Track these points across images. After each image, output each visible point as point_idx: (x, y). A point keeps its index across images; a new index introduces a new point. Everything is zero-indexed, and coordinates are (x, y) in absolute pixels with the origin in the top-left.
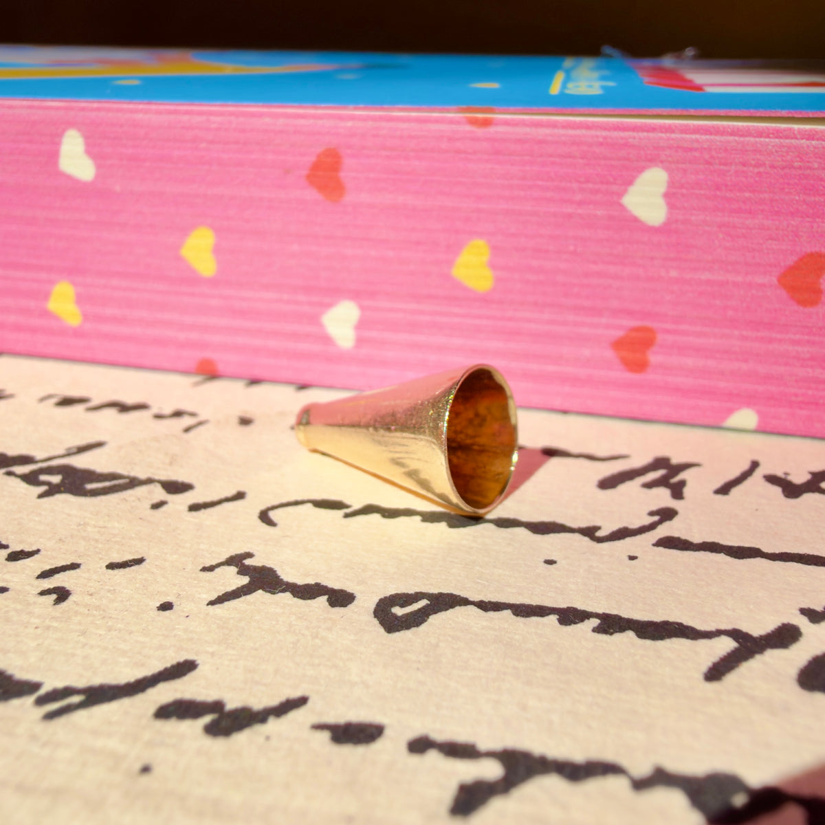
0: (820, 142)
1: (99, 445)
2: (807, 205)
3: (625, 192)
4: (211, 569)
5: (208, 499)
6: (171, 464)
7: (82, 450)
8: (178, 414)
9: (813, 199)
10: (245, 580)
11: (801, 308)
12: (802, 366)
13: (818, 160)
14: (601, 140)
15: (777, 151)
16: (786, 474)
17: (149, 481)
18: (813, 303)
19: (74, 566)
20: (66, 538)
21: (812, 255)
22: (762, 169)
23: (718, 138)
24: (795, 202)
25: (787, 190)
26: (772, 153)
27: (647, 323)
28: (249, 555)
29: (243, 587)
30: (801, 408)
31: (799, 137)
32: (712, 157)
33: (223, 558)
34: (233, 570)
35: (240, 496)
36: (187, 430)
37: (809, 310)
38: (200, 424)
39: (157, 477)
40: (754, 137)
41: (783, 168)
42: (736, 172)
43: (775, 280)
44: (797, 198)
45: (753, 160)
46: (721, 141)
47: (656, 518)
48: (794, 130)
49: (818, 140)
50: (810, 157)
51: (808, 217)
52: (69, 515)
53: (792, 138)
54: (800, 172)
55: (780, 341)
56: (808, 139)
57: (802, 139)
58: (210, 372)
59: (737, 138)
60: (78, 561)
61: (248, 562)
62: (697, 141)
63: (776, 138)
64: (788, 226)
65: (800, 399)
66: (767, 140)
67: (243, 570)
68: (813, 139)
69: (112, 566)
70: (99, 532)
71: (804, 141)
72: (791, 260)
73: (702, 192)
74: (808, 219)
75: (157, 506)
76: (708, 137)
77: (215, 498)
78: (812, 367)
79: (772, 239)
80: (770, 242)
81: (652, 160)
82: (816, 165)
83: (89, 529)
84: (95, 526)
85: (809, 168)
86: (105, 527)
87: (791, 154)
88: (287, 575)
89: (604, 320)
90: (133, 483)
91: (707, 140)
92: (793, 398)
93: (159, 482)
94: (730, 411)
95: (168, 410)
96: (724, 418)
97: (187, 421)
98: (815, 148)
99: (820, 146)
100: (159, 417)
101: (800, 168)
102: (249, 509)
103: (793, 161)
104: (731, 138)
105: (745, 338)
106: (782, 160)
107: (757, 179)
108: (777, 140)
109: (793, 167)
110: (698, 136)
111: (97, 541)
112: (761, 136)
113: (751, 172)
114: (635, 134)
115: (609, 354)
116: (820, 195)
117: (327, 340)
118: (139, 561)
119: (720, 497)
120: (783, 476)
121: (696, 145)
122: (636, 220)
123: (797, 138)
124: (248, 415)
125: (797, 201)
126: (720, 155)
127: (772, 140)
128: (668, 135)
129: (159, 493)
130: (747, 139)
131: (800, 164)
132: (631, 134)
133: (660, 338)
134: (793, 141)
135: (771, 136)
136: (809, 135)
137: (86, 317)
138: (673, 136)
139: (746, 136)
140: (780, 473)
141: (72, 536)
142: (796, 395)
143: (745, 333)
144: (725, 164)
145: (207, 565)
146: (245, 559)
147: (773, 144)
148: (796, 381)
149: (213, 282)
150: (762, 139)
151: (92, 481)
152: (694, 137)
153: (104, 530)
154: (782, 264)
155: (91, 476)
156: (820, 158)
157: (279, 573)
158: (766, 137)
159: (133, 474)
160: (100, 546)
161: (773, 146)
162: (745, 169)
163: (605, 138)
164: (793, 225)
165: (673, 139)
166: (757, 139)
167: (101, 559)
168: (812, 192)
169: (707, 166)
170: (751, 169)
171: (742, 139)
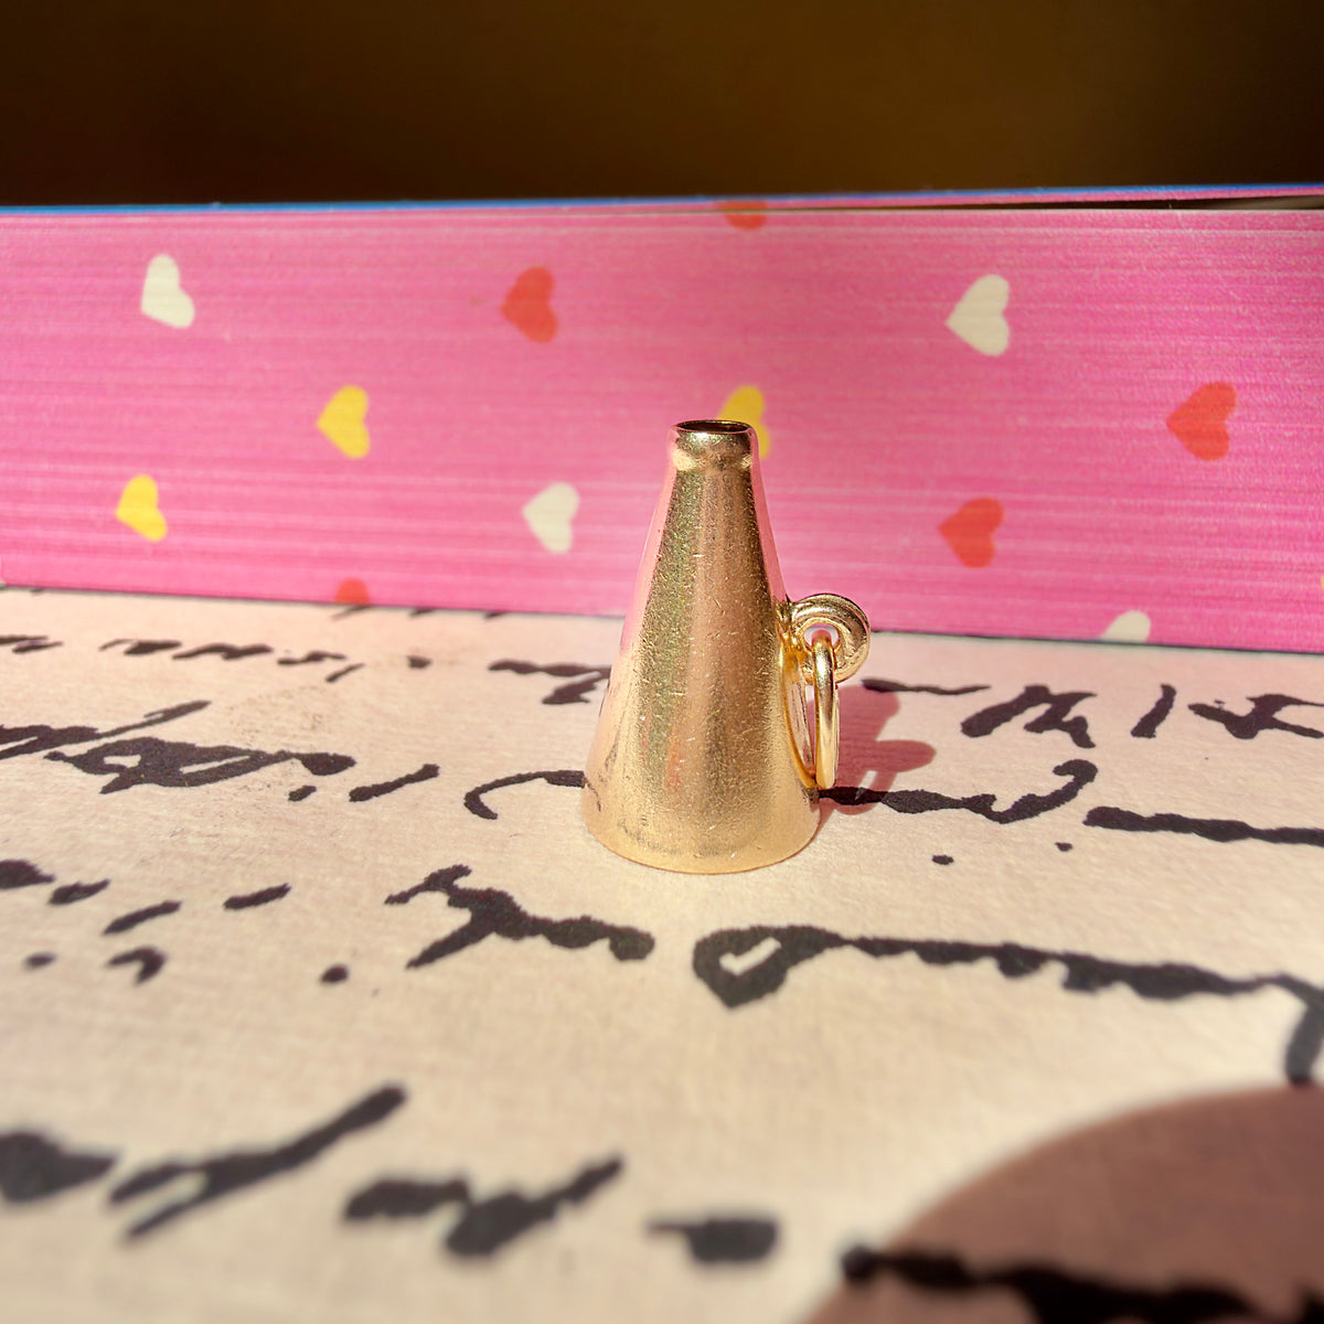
0: (1212, 231)
1: (198, 706)
2: (1200, 317)
3: (951, 310)
4: (402, 898)
5: (380, 780)
6: (313, 728)
7: (171, 714)
8: (315, 657)
9: (1208, 309)
10: (463, 917)
11: (1202, 462)
12: (1208, 545)
13: (1212, 256)
14: (916, 240)
15: (1155, 247)
16: (1219, 702)
17: (282, 757)
18: (1219, 453)
19: (169, 908)
20: (152, 858)
21: (1210, 387)
22: (1136, 272)
23: (1075, 231)
24: (1183, 315)
25: (1173, 298)
26: (1149, 247)
27: (990, 495)
28: (462, 871)
29: (463, 930)
30: (1209, 606)
31: (1183, 225)
32: (1067, 257)
33: (419, 880)
34: (439, 899)
35: (429, 772)
36: (333, 678)
37: (1213, 463)
38: (351, 669)
39: (294, 751)
40: (1123, 227)
41: (1163, 268)
42: (1102, 277)
43: (1163, 424)
44: (1186, 308)
45: (1125, 259)
46: (1079, 236)
47: (1069, 778)
48: (1177, 217)
49: (1209, 228)
50: (1201, 252)
51: (1202, 334)
52: (156, 818)
53: (1174, 228)
54: (1189, 273)
55: (1175, 510)
56: (1195, 228)
57: (1188, 228)
58: (356, 600)
59: (1100, 230)
60: (175, 897)
61: (462, 883)
62: (1047, 236)
63: (1154, 227)
64: (1176, 348)
65: (1209, 592)
66: (1141, 231)
67: (459, 899)
68: (1203, 228)
69: (236, 904)
70: (207, 844)
71: (1190, 231)
72: (1184, 395)
73: (1057, 306)
74: (1203, 337)
75: (299, 795)
76: (1061, 230)
77: (392, 778)
78: (1221, 545)
79: (1154, 366)
80: (1153, 371)
81: (986, 266)
82: (1209, 263)
83: (191, 839)
84: (200, 834)
85: (1202, 267)
86: (217, 836)
87: (1175, 248)
88: (535, 904)
89: (927, 493)
90: (258, 760)
91: (1060, 235)
92: (1198, 592)
93: (298, 756)
94: (1111, 616)
95: (299, 654)
96: (1103, 627)
97: (330, 667)
98: (1205, 239)
99: (1213, 236)
100: (286, 662)
101: (1187, 267)
102: (446, 793)
103: (1178, 259)
104: (1093, 231)
105: (1124, 509)
106: (1164, 258)
107: (1131, 285)
108: (1154, 231)
109: (1179, 267)
110: (1047, 230)
111: (205, 859)
112: (1133, 226)
113: (1122, 275)
114: (961, 230)
115: (938, 542)
116: (1216, 303)
117: (532, 542)
118: (280, 892)
119: (1142, 741)
120: (1217, 706)
121: (1045, 242)
122: (967, 348)
123: (1180, 227)
124: (421, 654)
125: (1186, 312)
126: (1078, 255)
127: (1148, 231)
128: (1007, 229)
129: (300, 776)
130: (1114, 231)
131: (1187, 262)
132: (956, 230)
133: (1007, 515)
134: (1177, 231)
135: (1147, 225)
136: (1198, 223)
137: (173, 526)
138: (1014, 230)
139: (1113, 227)
140: (1210, 702)
141: (163, 854)
142: (1202, 588)
143: (1125, 501)
144: (1087, 266)
145: (396, 892)
146: (456, 878)
147: (1149, 237)
148: (1201, 567)
149: (364, 465)
150: (1135, 231)
151: (190, 762)
152: (1042, 230)
153: (215, 840)
154: (1172, 401)
155: (189, 753)
156: (1215, 253)
157: (518, 900)
158: (1139, 228)
159: (254, 747)
160: (212, 868)
161: (1151, 240)
162: (1114, 271)
163: (921, 237)
164: (1183, 347)
165: (1014, 235)
166: (1128, 231)
167: (215, 891)
168: (1206, 300)
169: (1061, 270)
170: (1121, 271)
171: (1107, 231)
